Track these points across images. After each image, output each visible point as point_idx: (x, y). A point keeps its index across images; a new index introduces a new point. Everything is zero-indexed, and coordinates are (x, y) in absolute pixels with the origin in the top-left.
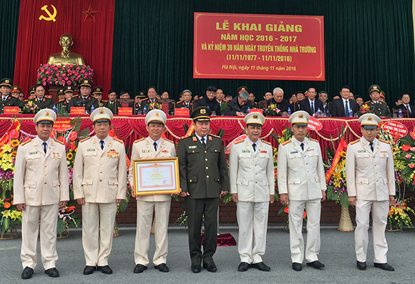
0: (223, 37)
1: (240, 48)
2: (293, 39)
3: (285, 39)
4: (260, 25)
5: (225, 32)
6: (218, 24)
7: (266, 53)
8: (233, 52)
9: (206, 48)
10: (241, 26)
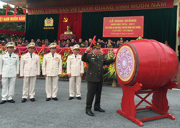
0: (112, 24)
1: (116, 28)
2: (133, 24)
3: (131, 24)
4: (123, 20)
5: (112, 23)
6: (110, 20)
7: (124, 29)
8: (114, 29)
9: (106, 28)
10: (117, 21)
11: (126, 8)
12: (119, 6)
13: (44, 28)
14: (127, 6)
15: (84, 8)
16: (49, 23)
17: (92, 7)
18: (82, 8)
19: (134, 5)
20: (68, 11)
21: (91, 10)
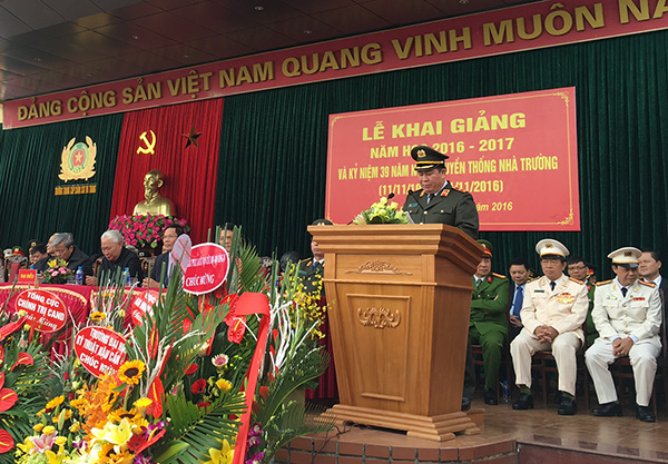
0: (374, 153)
1: (401, 171)
2: (506, 143)
3: (490, 145)
4: (439, 123)
5: (377, 144)
6: (365, 130)
8: (390, 181)
9: (345, 177)
10: (404, 130)
11: (454, 47)
12: (409, 41)
13: (58, 191)
14: (460, 34)
15: (232, 71)
16: (78, 163)
17: (269, 65)
18: (223, 73)
19: (503, 24)
20: (157, 95)
21: (263, 78)
